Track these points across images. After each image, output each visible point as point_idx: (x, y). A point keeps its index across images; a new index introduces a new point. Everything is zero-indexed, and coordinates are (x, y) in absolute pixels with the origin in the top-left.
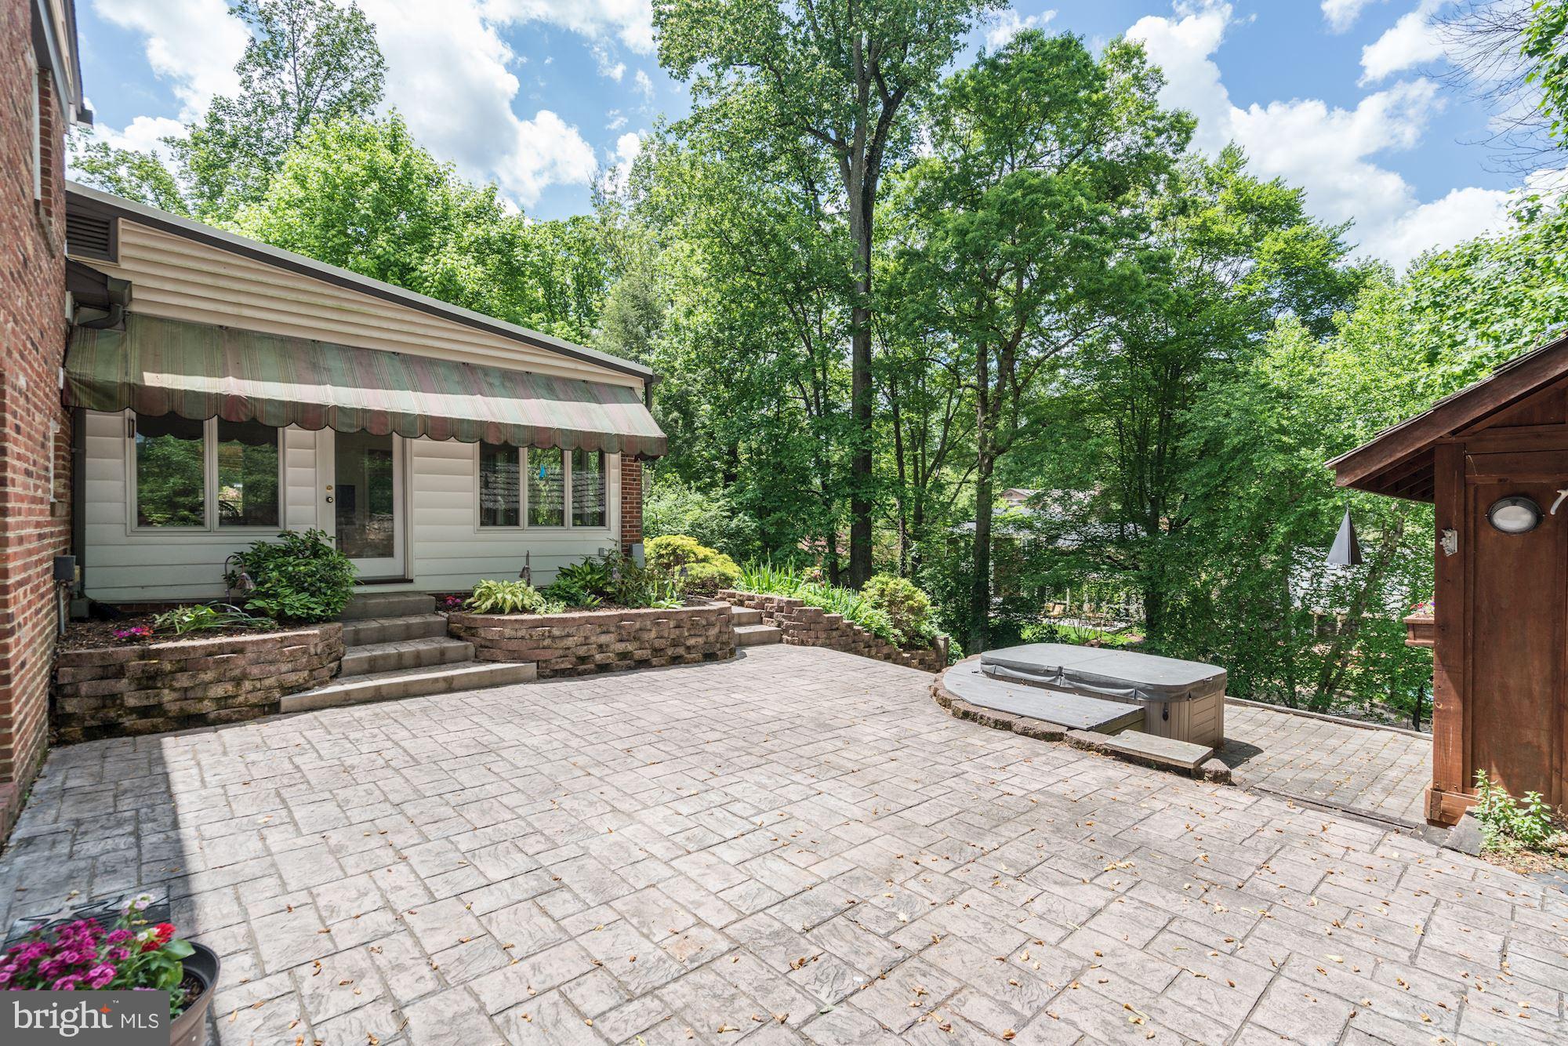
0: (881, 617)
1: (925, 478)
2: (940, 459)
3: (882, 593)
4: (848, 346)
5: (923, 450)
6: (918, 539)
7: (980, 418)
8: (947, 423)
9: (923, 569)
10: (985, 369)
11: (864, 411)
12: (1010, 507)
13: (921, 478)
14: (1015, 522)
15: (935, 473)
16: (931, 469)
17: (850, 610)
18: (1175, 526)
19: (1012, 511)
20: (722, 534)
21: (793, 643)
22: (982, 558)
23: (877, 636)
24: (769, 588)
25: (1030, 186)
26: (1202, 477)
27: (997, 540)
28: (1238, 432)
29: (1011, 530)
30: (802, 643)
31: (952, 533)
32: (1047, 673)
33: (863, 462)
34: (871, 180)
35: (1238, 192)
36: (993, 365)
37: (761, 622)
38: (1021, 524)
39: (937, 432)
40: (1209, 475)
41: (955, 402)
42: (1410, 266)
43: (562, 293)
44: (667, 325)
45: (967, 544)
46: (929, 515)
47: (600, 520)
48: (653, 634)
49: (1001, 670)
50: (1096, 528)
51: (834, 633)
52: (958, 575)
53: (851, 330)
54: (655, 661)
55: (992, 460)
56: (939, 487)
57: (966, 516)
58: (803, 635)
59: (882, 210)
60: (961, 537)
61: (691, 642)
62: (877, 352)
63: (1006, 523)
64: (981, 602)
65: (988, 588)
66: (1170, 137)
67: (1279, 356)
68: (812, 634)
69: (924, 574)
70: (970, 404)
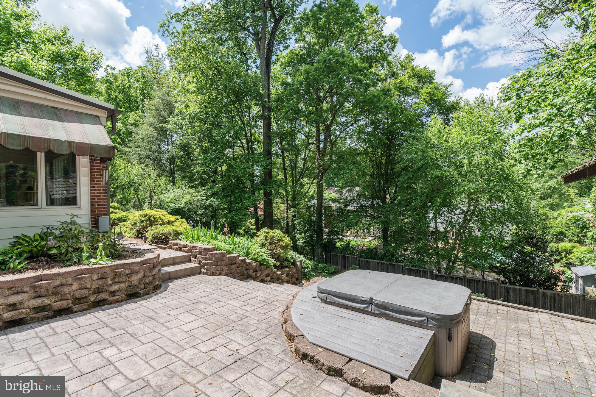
0: (264, 253)
1: (297, 182)
2: (302, 175)
3: (266, 238)
4: (260, 123)
5: (295, 171)
6: (293, 207)
7: (318, 157)
8: (305, 160)
9: (296, 220)
10: (319, 138)
11: (268, 153)
12: (330, 194)
13: (295, 182)
14: (332, 199)
15: (300, 181)
16: (299, 179)
17: (245, 250)
18: (393, 200)
19: (331, 196)
20: (202, 207)
21: (207, 274)
22: (320, 215)
23: (261, 264)
24: (198, 240)
25: (336, 54)
26: (406, 180)
27: (325, 207)
28: (421, 160)
29: (330, 203)
30: (213, 274)
31: (308, 205)
32: (362, 302)
33: (268, 174)
34: (270, 53)
35: (413, 70)
36: (322, 137)
37: (190, 261)
38: (334, 201)
39: (301, 164)
40: (408, 179)
41: (307, 152)
42: (475, 100)
43: (136, 101)
44: (176, 112)
45: (314, 208)
46: (298, 197)
47: (71, 201)
48: (75, 287)
49: (331, 298)
50: (364, 202)
51: (233, 266)
52: (310, 223)
53: (262, 117)
54: (75, 308)
55: (322, 174)
56: (302, 186)
57: (312, 197)
58: (213, 269)
59: (275, 69)
60: (311, 206)
61: (115, 287)
62: (274, 127)
63: (329, 200)
64: (320, 232)
65: (322, 227)
66: (388, 45)
67: (434, 130)
68: (219, 268)
69: (296, 222)
70: (313, 151)
